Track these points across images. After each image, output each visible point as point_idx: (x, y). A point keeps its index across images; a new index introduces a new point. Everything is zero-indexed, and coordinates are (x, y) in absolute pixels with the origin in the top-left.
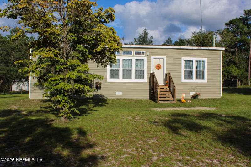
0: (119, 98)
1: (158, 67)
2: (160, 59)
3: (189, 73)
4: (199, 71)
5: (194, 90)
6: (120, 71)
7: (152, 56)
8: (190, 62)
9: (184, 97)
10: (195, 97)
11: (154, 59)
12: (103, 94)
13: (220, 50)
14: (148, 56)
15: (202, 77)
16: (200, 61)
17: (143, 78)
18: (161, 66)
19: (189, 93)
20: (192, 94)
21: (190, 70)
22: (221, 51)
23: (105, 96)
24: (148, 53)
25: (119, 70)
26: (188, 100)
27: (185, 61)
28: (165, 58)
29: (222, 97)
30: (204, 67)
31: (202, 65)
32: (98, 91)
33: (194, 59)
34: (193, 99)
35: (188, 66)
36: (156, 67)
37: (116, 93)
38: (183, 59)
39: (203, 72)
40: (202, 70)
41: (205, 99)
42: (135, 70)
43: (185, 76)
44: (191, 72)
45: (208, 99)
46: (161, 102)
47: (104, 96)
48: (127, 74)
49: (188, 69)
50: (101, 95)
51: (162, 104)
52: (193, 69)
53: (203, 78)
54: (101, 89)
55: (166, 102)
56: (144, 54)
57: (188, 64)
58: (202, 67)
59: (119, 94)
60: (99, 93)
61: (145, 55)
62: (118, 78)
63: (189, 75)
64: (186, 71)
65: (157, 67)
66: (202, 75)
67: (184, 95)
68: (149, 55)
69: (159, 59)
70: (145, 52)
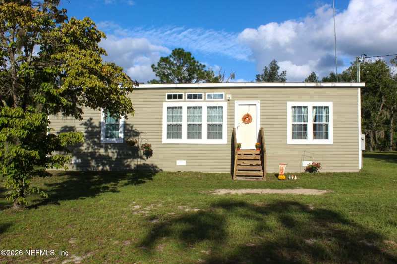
0: (182, 170)
1: (247, 119)
2: (250, 106)
3: (300, 129)
4: (319, 124)
5: (310, 158)
6: (183, 126)
7: (235, 101)
8: (303, 109)
9: (284, 169)
10: (311, 169)
11: (240, 105)
12: (156, 164)
13: (357, 87)
14: (229, 100)
15: (324, 135)
16: (320, 107)
17: (221, 137)
18: (252, 117)
19: (301, 163)
20: (306, 164)
21: (303, 123)
22: (359, 89)
23: (159, 166)
24: (229, 96)
25: (181, 125)
26: (292, 174)
27: (294, 107)
28: (258, 103)
29: (361, 170)
30: (327, 117)
31: (324, 114)
32: (147, 159)
33: (310, 105)
34: (308, 172)
35: (299, 116)
36: (243, 119)
37: (176, 162)
38: (290, 104)
39: (327, 125)
40: (324, 122)
41: (328, 174)
42: (208, 124)
43: (293, 133)
44: (305, 127)
45: (334, 173)
46: (239, 178)
47: (156, 167)
48: (194, 131)
49: (299, 121)
50: (152, 165)
51: (240, 181)
52: (307, 122)
53: (327, 137)
54: (153, 155)
55: (248, 179)
56: (222, 98)
57: (299, 112)
58: (324, 119)
59: (181, 163)
60: (149, 161)
61: (224, 100)
62: (180, 138)
63: (300, 132)
64: (296, 124)
65: (245, 118)
66: (324, 131)
67: (284, 167)
68: (231, 99)
69: (248, 106)
70: (224, 93)
